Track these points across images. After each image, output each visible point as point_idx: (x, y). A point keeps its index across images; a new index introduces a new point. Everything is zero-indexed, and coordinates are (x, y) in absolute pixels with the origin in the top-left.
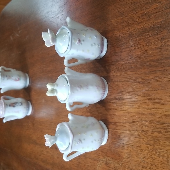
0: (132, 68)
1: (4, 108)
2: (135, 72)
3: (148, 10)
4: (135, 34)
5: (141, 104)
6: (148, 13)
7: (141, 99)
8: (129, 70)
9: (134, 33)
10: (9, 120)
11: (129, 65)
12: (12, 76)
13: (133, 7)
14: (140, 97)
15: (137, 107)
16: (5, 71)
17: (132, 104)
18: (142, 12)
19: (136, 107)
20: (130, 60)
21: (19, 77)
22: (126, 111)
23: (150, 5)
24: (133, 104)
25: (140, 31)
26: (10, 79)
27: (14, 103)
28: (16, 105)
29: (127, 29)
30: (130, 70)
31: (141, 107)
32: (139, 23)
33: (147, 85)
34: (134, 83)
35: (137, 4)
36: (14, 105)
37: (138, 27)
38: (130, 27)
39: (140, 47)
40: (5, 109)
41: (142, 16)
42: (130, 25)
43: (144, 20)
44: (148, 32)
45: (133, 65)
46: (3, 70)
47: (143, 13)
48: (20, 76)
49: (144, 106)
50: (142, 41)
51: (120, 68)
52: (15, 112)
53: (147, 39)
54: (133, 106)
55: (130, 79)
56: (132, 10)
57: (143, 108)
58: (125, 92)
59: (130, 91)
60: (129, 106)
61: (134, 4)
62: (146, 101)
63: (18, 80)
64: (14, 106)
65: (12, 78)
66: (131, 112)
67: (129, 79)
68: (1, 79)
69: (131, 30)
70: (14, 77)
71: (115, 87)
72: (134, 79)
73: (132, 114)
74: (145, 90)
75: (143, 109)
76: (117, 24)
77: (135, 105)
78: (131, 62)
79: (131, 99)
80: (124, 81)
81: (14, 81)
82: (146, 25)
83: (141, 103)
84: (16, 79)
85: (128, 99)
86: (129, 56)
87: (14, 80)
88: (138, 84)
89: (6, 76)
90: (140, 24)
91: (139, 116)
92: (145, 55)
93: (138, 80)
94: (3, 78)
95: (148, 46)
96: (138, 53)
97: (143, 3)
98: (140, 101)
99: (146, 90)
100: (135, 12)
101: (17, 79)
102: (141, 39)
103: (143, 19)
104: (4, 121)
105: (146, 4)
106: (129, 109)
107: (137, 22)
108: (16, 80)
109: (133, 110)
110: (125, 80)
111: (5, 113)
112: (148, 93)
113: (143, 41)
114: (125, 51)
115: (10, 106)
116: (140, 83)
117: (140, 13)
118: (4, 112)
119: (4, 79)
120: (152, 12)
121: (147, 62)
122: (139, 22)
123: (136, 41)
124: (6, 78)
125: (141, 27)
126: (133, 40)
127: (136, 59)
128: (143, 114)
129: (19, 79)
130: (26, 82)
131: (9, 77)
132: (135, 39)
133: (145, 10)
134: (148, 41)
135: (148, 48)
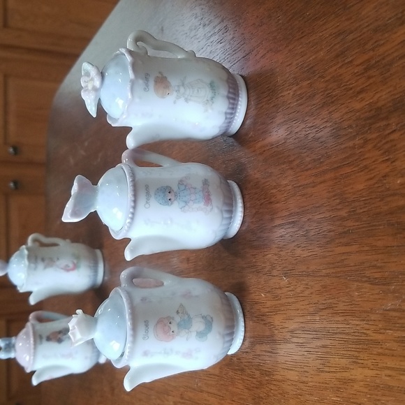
0: (344, 233)
1: (32, 346)
2: (354, 248)
3: (382, 50)
4: (350, 126)
5: (379, 354)
6: (383, 59)
7: (380, 337)
8: (337, 241)
9: (345, 124)
10: (46, 377)
11: (338, 223)
12: (58, 259)
13: (338, 45)
14: (376, 331)
15: (369, 363)
16: (43, 245)
17: (353, 353)
18: (366, 57)
19: (366, 362)
20: (339, 207)
21: (75, 261)
22: (338, 375)
23: (386, 35)
24: (356, 354)
25: (362, 116)
26: (52, 266)
27: (60, 332)
28: (64, 337)
29: (325, 113)
30: (341, 240)
31: (380, 365)
32: (359, 93)
33: (394, 292)
34: (356, 284)
35: (351, 37)
36: (60, 336)
37: (357, 106)
38: (334, 108)
39: (366, 167)
40: (35, 348)
41: (366, 70)
42: (333, 102)
43: (371, 81)
44: (387, 118)
45: (350, 223)
46: (37, 244)
47: (368, 60)
48: (78, 257)
49: (390, 363)
50: (370, 146)
51: (312, 233)
52: (63, 356)
53: (384, 141)
54: (357, 357)
55: (342, 269)
56: (337, 56)
57: (388, 368)
58: (331, 311)
59: (345, 308)
60: (343, 357)
61: (342, 37)
62: (394, 345)
63: (73, 269)
64: (60, 341)
65: (58, 263)
66: (353, 381)
67: (339, 270)
68: (29, 267)
69: (336, 115)
70: (63, 262)
71: (302, 292)
72: (353, 268)
73: (356, 387)
74: (389, 306)
75: (388, 372)
76: (297, 100)
77: (362, 356)
78: (343, 213)
79: (348, 334)
80: (327, 275)
81: (62, 271)
82: (378, 95)
83: (380, 351)
84: (67, 266)
85: (340, 333)
86: (334, 196)
87: (62, 269)
88: (366, 285)
89: (43, 260)
90: (360, 97)
91: (377, 395)
92: (382, 191)
93: (368, 273)
94: (32, 265)
95: (390, 162)
96: (361, 187)
97: (365, 30)
98: (377, 342)
99: (393, 307)
100: (346, 61)
101: (71, 265)
102: (366, 141)
103: (369, 78)
104: (35, 382)
105: (376, 31)
106: (345, 369)
107: (351, 89)
108: (67, 269)
109: (358, 373)
110: (328, 271)
111: (34, 359)
112: (400, 318)
113: (375, 147)
114: (324, 182)
115: (49, 339)
116: (373, 282)
117: (359, 61)
118: (32, 358)
119: (35, 269)
120: (395, 54)
121: (391, 213)
122: (358, 89)
123: (353, 147)
124: (41, 266)
125: (364, 103)
126: (343, 146)
127: (357, 204)
128: (390, 388)
129: (76, 267)
130: (96, 271)
131: (49, 262)
132: (351, 144)
133: (373, 50)
134: (386, 147)
135: (388, 170)
